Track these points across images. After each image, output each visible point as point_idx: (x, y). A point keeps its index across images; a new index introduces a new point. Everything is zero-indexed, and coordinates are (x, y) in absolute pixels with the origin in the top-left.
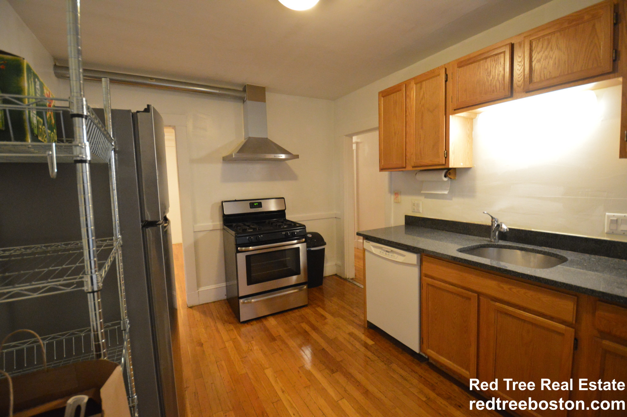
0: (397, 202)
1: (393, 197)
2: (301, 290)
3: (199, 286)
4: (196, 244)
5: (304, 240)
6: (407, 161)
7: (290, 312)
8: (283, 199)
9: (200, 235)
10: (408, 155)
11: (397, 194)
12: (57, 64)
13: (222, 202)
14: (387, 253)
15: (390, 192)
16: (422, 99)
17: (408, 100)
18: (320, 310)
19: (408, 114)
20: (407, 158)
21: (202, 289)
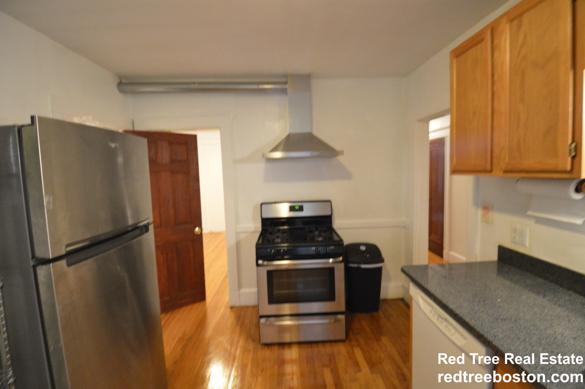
0: (487, 222)
1: (480, 212)
2: (336, 321)
3: (240, 287)
4: (238, 245)
5: (341, 258)
6: (495, 161)
7: (320, 345)
8: (329, 203)
9: (242, 236)
10: (496, 149)
11: (486, 208)
12: (124, 81)
13: (261, 204)
14: (440, 319)
15: (476, 203)
16: (522, 46)
17: (496, 54)
18: (358, 353)
19: (496, 78)
20: (494, 155)
21: (243, 291)
